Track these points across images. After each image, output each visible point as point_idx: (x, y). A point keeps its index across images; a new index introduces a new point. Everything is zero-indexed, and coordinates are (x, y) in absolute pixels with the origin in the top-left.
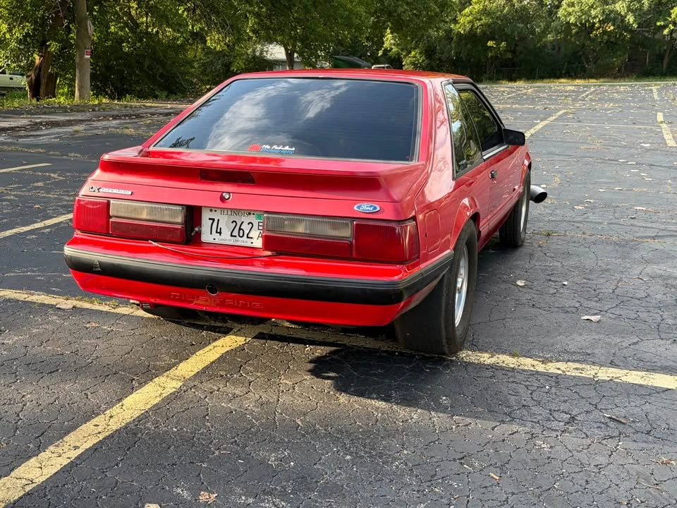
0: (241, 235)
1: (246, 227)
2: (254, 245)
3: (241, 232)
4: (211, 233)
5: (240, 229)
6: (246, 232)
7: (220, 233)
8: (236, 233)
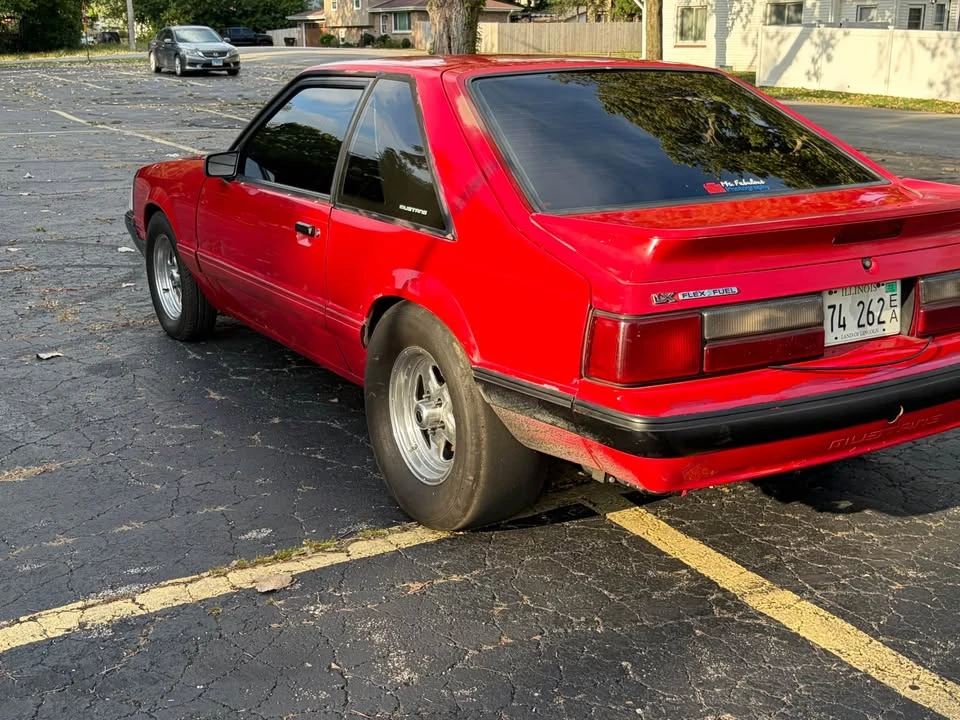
0: (871, 322)
1: (875, 307)
2: (888, 333)
3: (871, 316)
4: (832, 330)
5: (869, 312)
6: (877, 314)
7: (844, 326)
8: (863, 321)
